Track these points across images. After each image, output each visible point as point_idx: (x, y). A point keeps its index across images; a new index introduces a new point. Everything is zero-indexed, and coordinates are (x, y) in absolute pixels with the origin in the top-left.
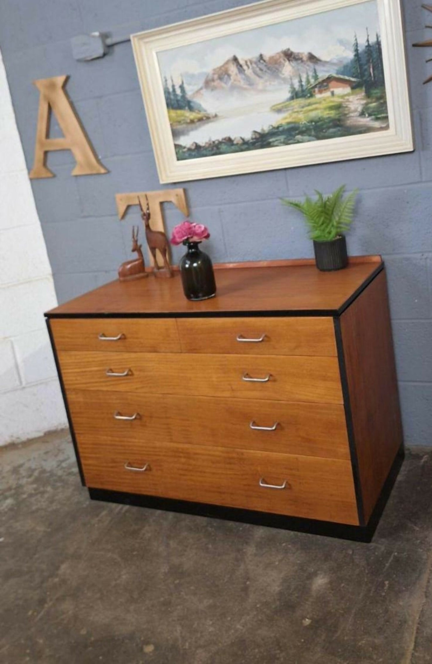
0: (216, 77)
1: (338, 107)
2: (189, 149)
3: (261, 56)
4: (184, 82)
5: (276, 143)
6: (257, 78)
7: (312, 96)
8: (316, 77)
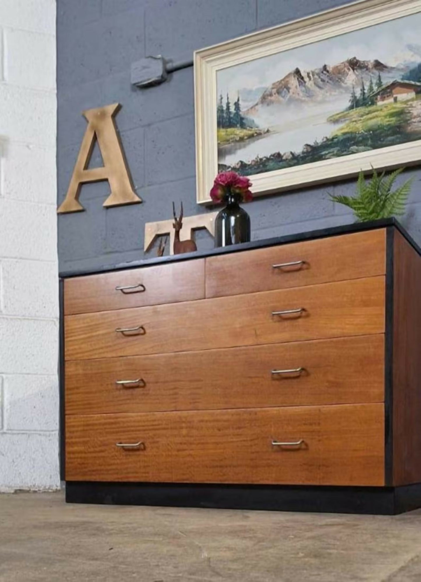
0: (274, 91)
1: (400, 113)
2: (234, 169)
3: (325, 67)
4: (240, 99)
5: (327, 156)
6: (317, 89)
7: (373, 103)
8: (379, 84)
